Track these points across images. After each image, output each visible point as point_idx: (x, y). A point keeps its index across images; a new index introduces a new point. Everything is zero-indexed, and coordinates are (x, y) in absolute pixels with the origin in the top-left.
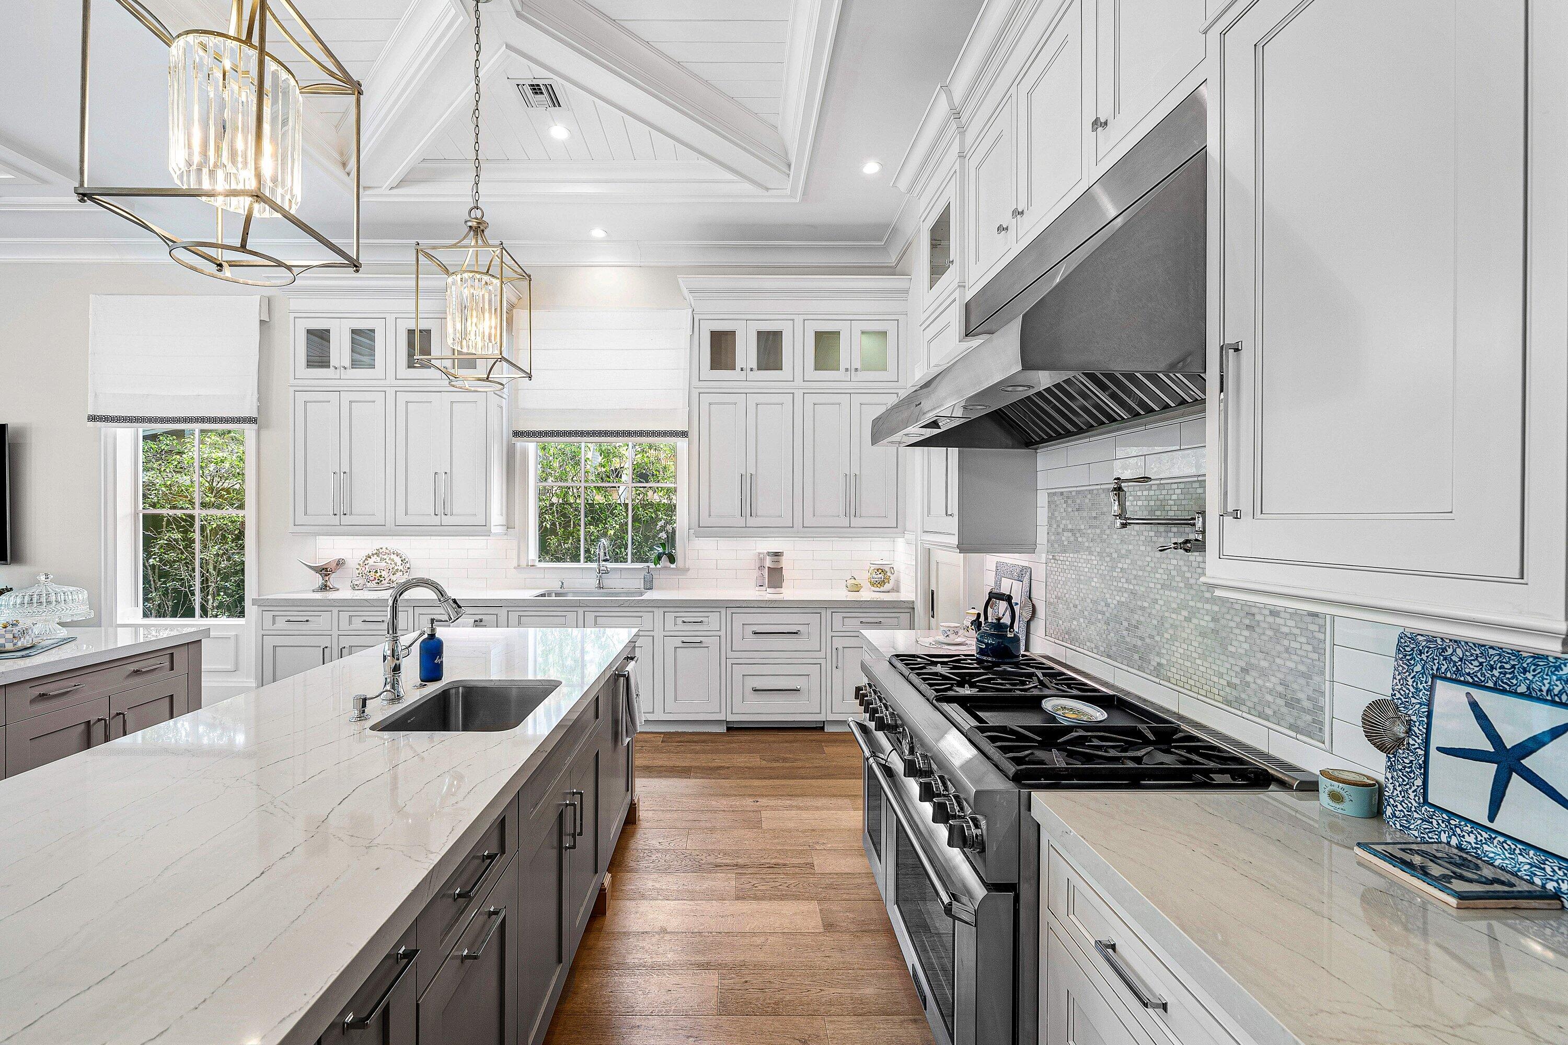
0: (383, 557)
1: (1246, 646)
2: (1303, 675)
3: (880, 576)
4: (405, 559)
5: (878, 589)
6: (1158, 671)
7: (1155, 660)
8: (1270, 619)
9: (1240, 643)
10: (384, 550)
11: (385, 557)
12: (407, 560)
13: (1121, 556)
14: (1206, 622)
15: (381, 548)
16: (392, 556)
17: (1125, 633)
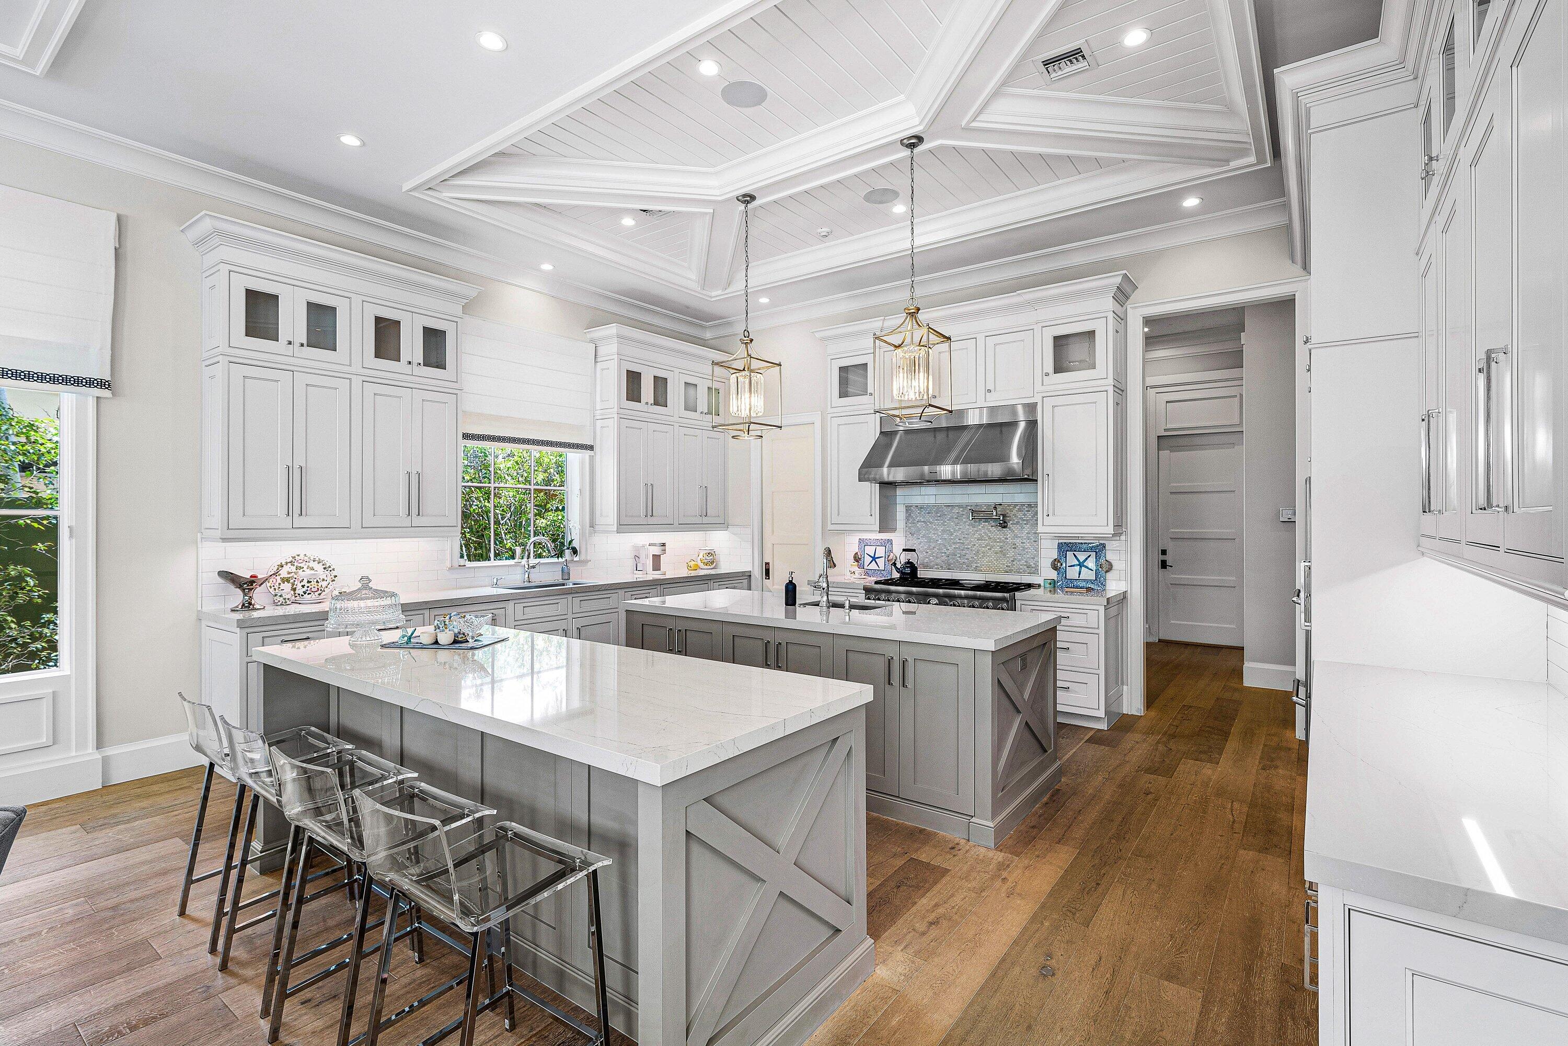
0: (300, 565)
1: (1013, 554)
2: (1032, 558)
3: (711, 558)
4: (330, 567)
5: (709, 567)
6: (976, 569)
7: (974, 565)
8: (1022, 545)
9: (1011, 554)
10: (302, 557)
11: (302, 565)
12: (332, 567)
13: (955, 530)
14: (998, 549)
15: (298, 555)
16: (312, 564)
17: (958, 559)
